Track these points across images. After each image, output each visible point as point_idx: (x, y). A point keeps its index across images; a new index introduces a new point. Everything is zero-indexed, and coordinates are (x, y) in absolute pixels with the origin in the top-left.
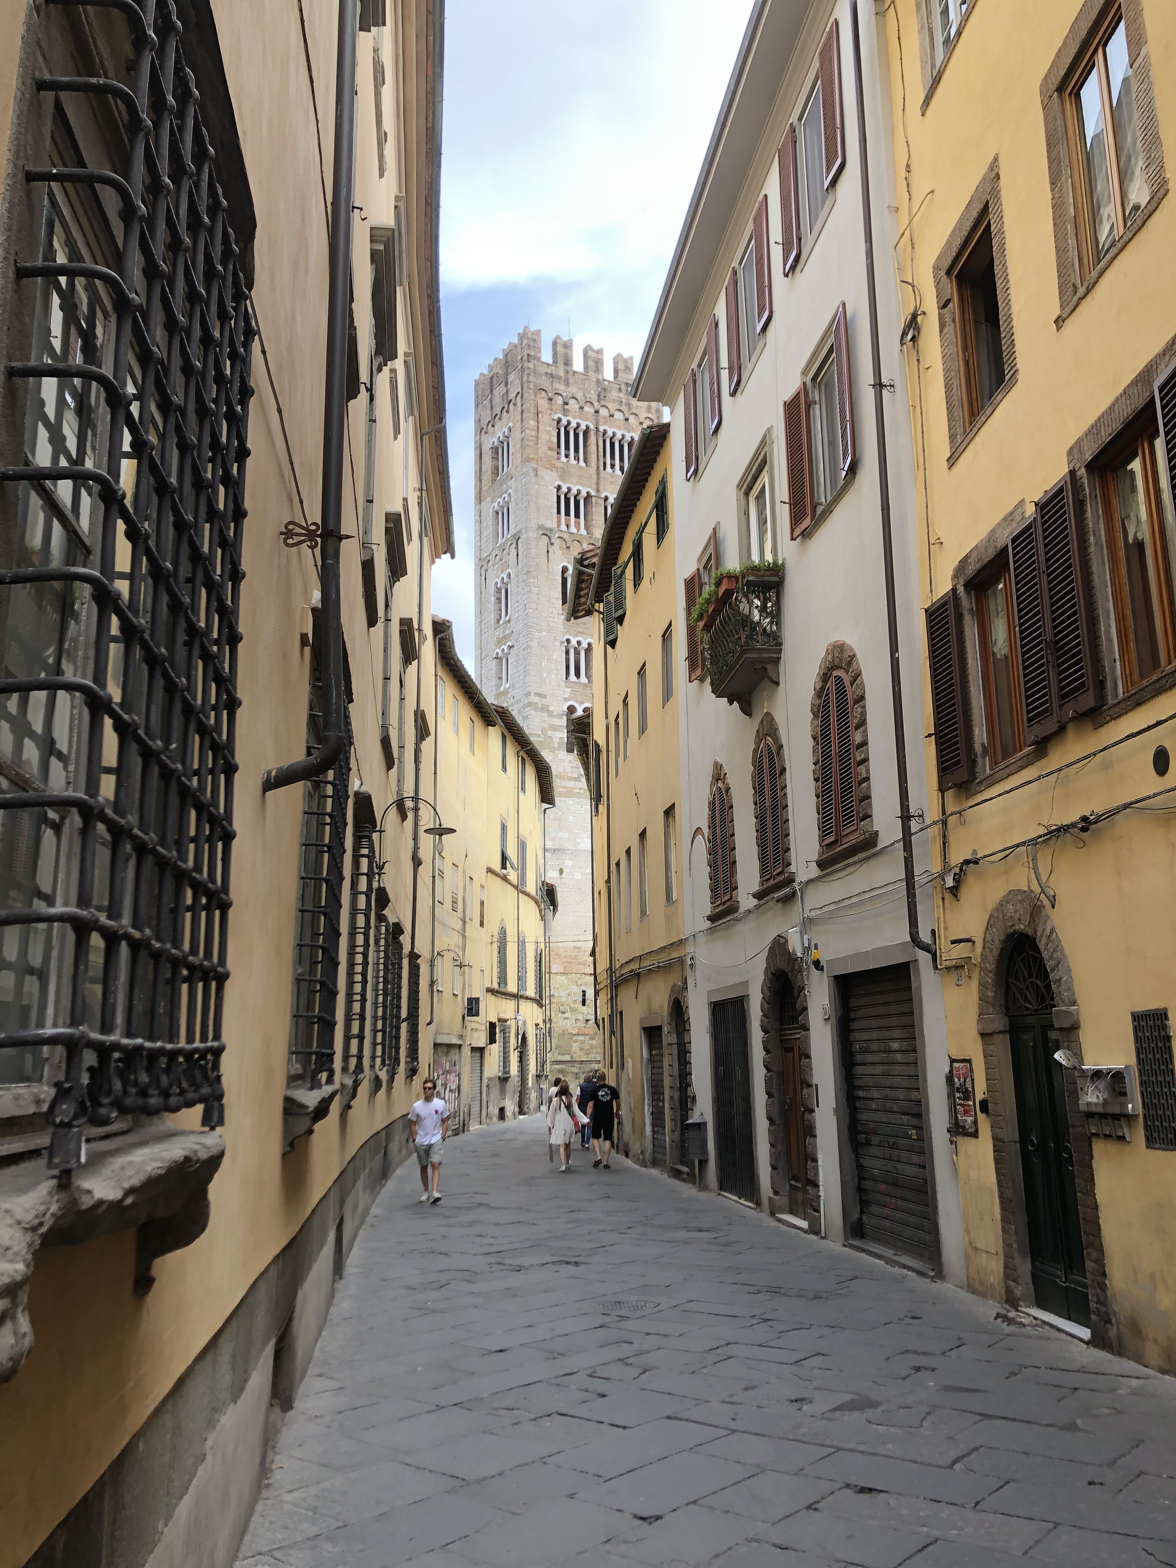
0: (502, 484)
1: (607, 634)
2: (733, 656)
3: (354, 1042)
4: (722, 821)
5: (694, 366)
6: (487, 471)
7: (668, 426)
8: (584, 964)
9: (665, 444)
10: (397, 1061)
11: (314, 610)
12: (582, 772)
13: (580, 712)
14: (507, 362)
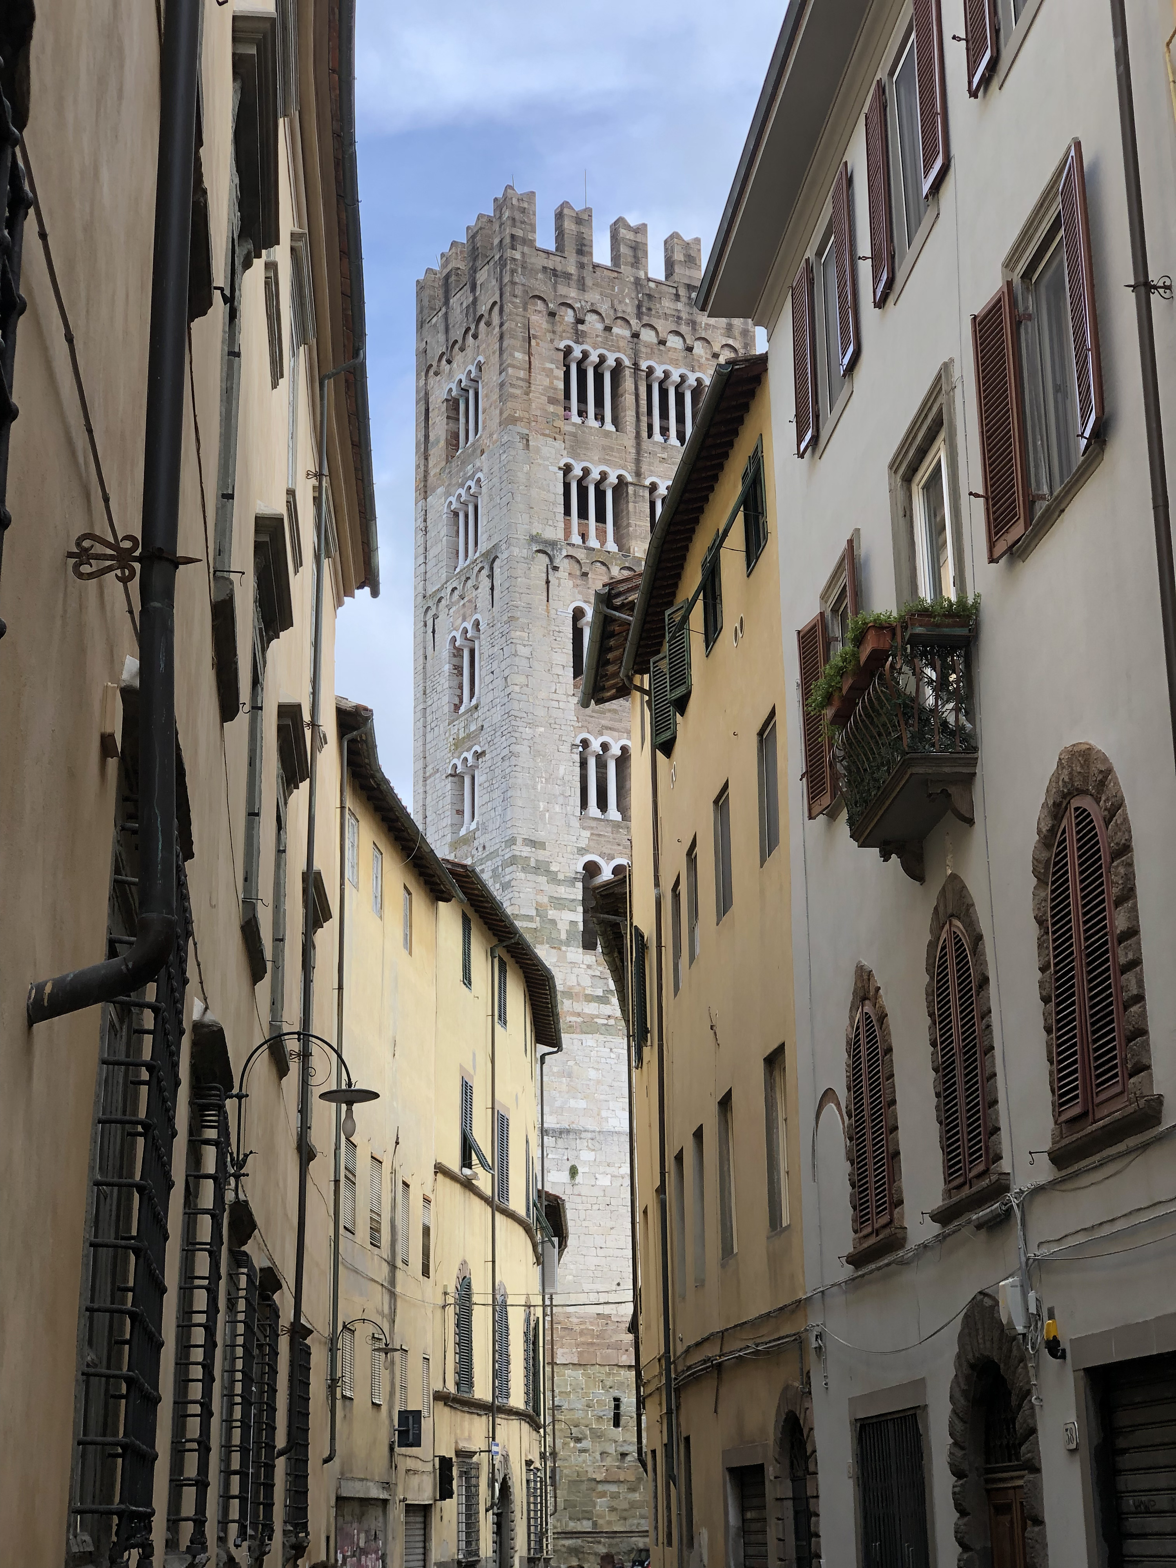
0: (464, 463)
1: (657, 729)
2: (888, 771)
3: (189, 1494)
4: (874, 1077)
5: (810, 254)
6: (438, 441)
7: (763, 360)
8: (617, 1346)
9: (758, 393)
10: (269, 1529)
11: (126, 692)
12: (612, 985)
13: (606, 875)
14: (474, 249)
